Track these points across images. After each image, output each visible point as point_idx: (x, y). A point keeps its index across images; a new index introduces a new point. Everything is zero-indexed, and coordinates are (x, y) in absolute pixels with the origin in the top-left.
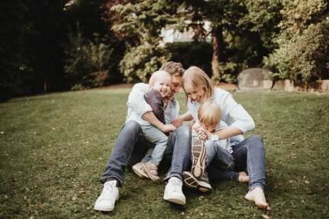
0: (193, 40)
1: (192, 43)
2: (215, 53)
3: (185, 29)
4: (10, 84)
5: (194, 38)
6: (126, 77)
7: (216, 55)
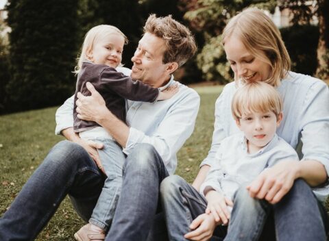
0: (292, 24)
1: (291, 28)
2: (321, 37)
3: (277, 9)
4: (65, 86)
5: (293, 21)
6: (205, 74)
7: (323, 40)
